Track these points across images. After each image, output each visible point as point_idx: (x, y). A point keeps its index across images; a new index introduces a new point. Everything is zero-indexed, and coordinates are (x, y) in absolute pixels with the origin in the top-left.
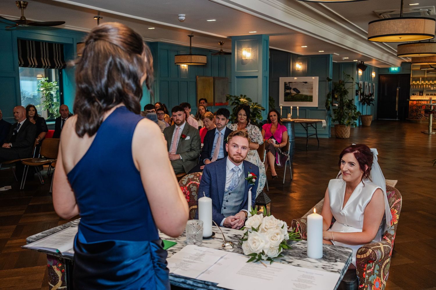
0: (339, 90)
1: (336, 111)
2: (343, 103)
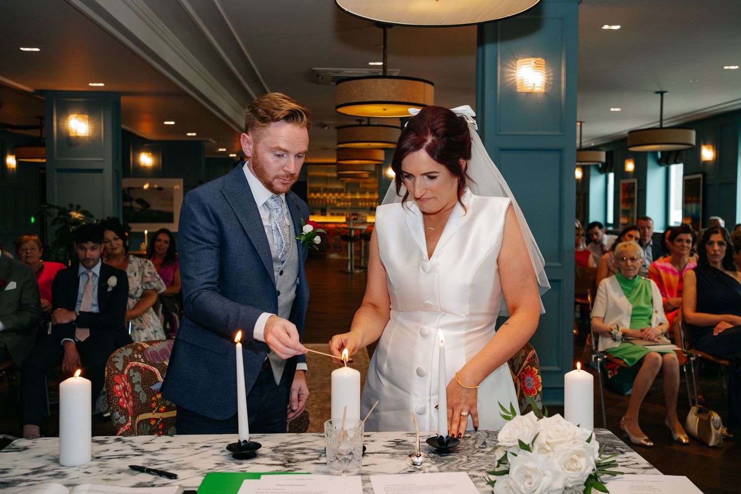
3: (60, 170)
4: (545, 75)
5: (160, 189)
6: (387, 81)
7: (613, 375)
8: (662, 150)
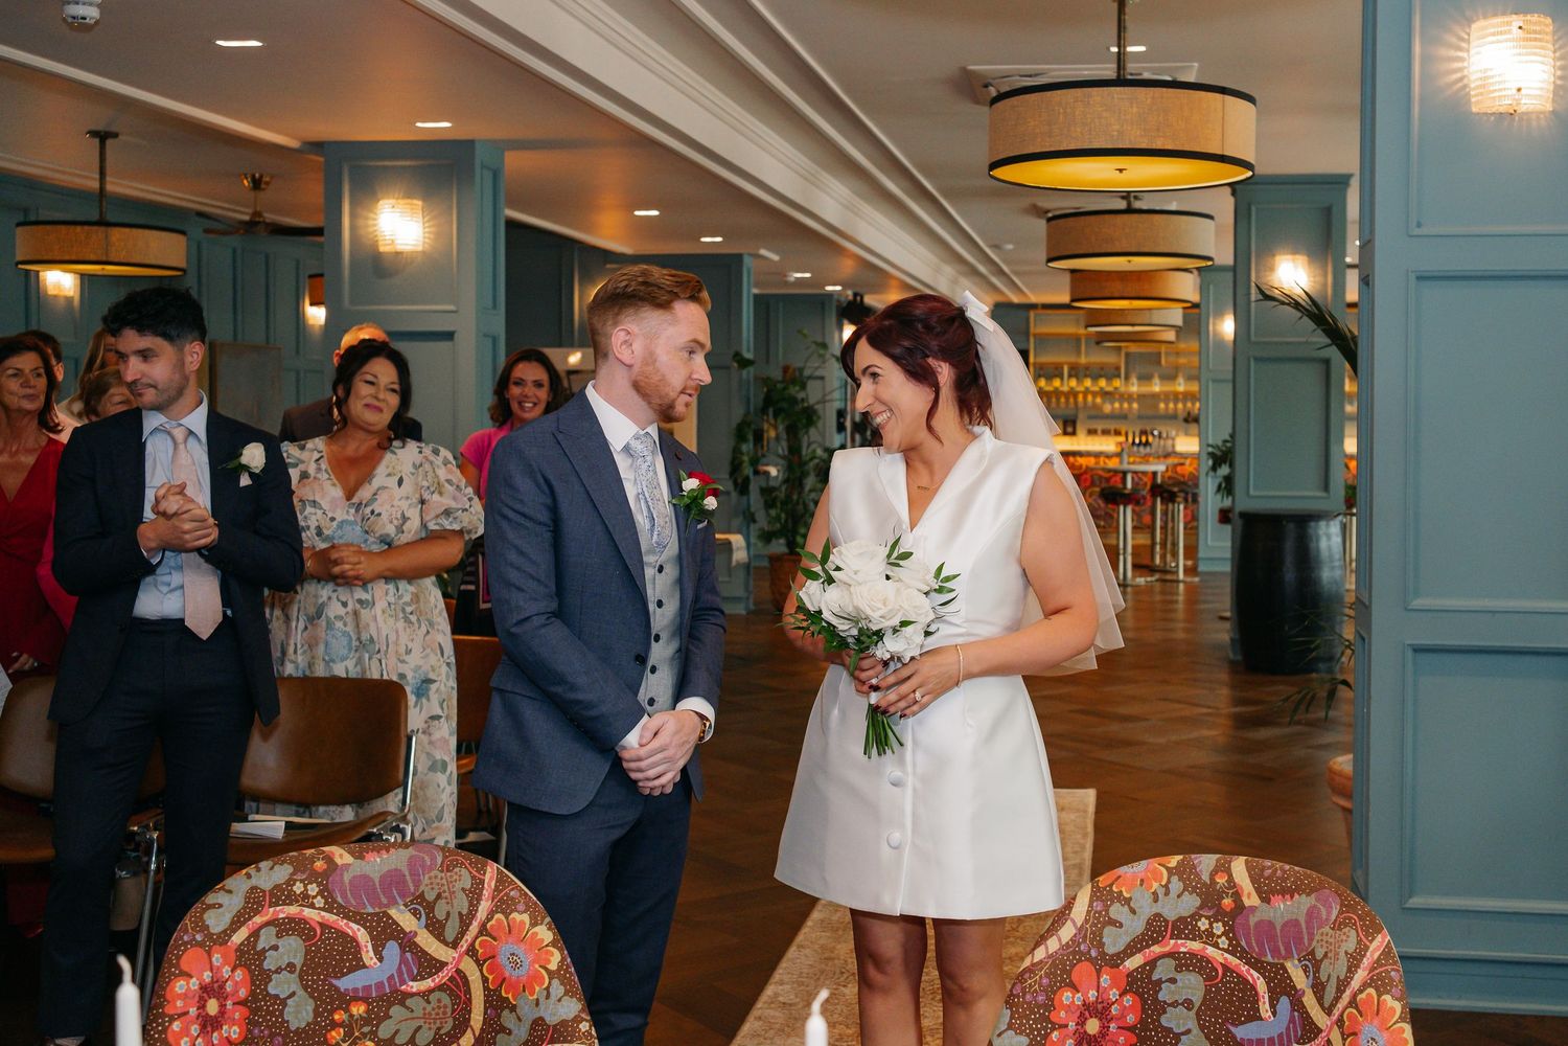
0: (785, 405)
1: (774, 494)
2: (802, 464)
4: (1551, 61)
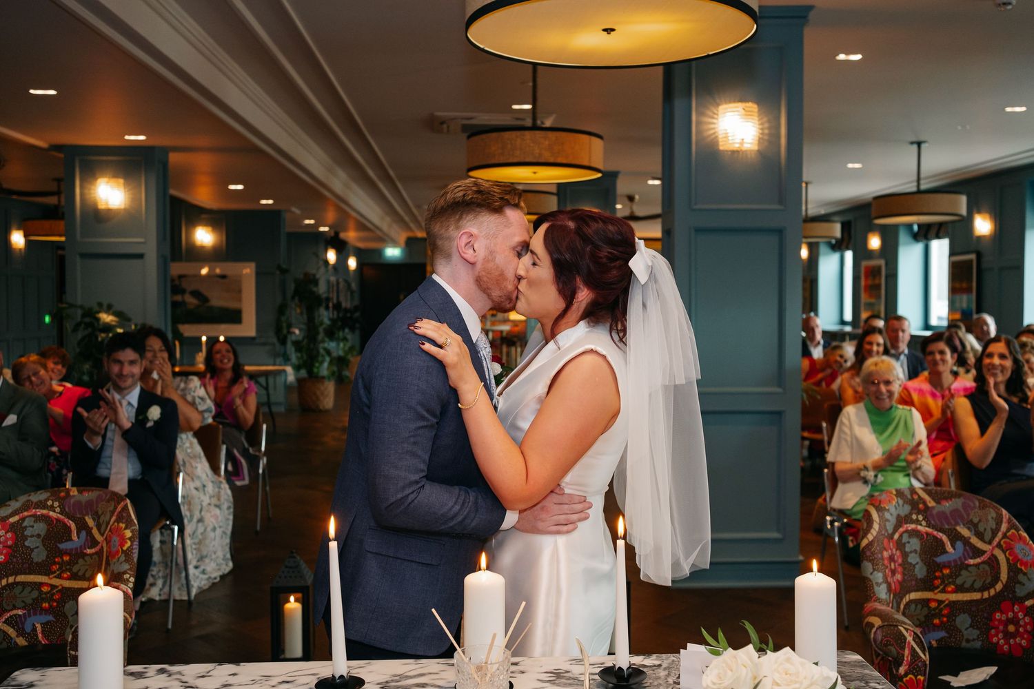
3: (83, 256)
4: (758, 126)
5: (223, 277)
6: (538, 134)
7: (855, 543)
8: (919, 222)
